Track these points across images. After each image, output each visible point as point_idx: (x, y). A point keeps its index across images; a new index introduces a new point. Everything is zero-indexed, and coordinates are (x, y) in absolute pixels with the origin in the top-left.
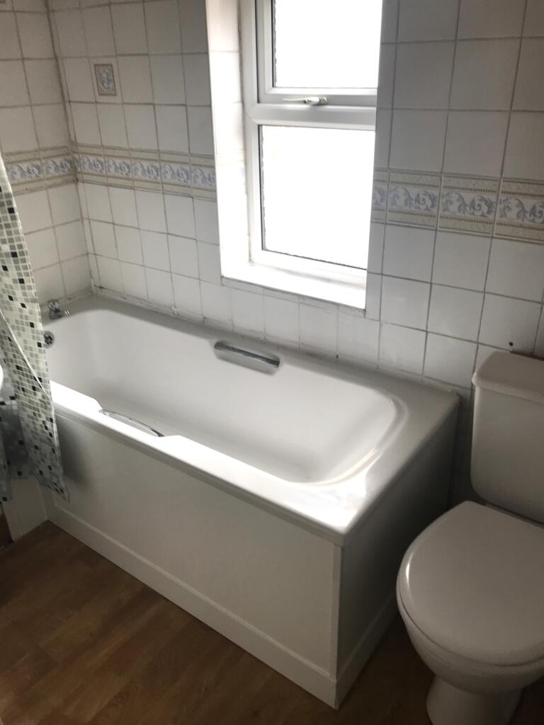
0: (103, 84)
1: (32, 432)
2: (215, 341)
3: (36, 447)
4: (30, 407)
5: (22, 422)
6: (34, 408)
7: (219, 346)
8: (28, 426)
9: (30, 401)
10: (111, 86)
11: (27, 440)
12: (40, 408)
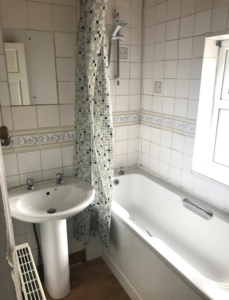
0: (157, 89)
1: (102, 219)
2: (184, 198)
3: (102, 226)
4: (103, 209)
5: (99, 214)
6: (104, 210)
7: (185, 200)
8: (101, 216)
9: (103, 207)
10: (160, 89)
11: (99, 222)
12: (106, 210)
